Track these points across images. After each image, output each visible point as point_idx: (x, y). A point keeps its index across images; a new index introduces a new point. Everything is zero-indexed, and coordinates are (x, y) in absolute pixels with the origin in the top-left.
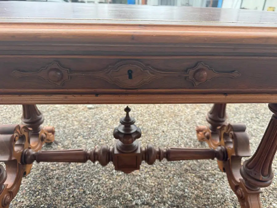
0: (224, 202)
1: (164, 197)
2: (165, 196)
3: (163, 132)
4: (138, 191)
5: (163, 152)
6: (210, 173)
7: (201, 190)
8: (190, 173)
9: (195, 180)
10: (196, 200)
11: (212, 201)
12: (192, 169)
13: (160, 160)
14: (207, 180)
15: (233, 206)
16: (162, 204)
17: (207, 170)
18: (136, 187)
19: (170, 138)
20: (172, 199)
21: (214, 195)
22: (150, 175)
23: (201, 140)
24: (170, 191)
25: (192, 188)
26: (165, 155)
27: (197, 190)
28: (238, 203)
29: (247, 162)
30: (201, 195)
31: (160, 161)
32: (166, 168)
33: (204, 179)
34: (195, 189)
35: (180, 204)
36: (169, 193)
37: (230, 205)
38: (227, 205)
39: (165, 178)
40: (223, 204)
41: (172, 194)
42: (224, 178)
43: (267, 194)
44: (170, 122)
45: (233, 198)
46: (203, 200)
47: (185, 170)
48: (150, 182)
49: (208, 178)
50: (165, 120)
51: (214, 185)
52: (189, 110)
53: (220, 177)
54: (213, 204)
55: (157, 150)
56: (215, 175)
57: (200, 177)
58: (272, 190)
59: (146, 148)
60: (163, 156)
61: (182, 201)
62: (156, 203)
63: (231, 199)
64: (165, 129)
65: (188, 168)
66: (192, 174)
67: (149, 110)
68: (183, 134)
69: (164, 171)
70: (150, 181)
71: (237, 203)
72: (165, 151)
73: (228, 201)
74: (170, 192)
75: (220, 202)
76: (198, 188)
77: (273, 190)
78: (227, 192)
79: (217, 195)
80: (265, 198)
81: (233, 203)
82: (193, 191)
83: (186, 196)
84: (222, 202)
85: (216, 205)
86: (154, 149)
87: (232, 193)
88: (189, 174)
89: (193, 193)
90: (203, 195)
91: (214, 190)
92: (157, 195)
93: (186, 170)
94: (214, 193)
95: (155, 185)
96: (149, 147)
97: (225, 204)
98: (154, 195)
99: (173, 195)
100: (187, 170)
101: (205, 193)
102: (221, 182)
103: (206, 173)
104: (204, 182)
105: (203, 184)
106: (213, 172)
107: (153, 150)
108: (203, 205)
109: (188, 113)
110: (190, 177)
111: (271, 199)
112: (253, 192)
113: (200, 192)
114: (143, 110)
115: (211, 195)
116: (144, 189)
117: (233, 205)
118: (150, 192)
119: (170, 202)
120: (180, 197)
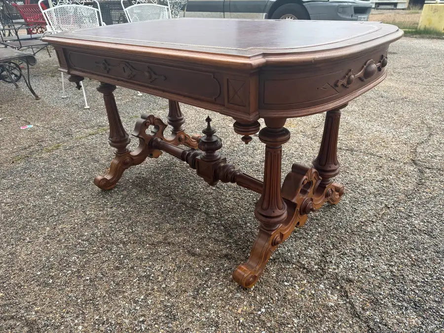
77: (345, 279)
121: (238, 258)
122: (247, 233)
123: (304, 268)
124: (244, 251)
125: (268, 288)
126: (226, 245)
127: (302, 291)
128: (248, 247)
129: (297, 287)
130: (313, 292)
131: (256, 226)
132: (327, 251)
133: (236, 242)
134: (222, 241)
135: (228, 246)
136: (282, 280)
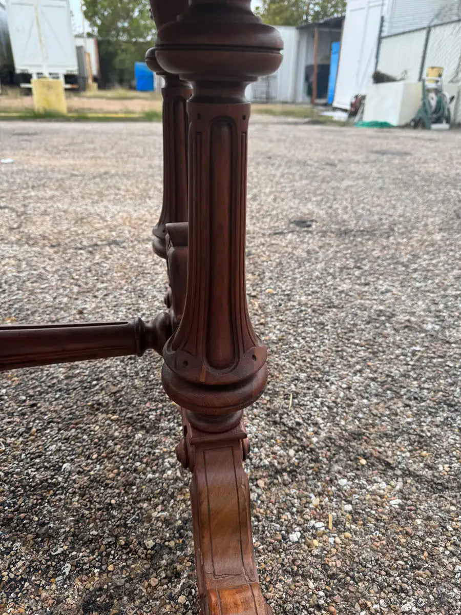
0: (181, 489)
7: (115, 462)
8: (107, 412)
9: (111, 432)
12: (116, 400)
14: (153, 429)
27: (101, 464)
30: (112, 475)
32: (33, 406)
33: (144, 427)
39: (12, 436)
40: (172, 496)
43: (329, 453)
47: (92, 406)
49: (155, 422)
51: (168, 441)
57: (132, 423)
58: (347, 440)
66: (111, 416)
69: (24, 414)
74: (4, 478)
76: (110, 455)
77: (351, 438)
79: (162, 472)
80: (318, 465)
82: (87, 465)
83: (55, 484)
88: (101, 416)
89: (86, 474)
90: (119, 474)
93: (97, 406)
94: (156, 465)
100: (100, 404)
101: (126, 470)
103: (156, 409)
104: (140, 435)
105: (130, 443)
110: (100, 425)
111: (336, 467)
115: (144, 473)
121: (129, 580)
122: (83, 492)
123: (278, 472)
124: (127, 544)
125: (279, 586)
126: (58, 571)
127: (336, 524)
128: (125, 525)
129: (319, 525)
130: (349, 507)
131: (88, 458)
132: (269, 409)
133: (77, 539)
134: (31, 569)
135: (67, 571)
136: (280, 537)
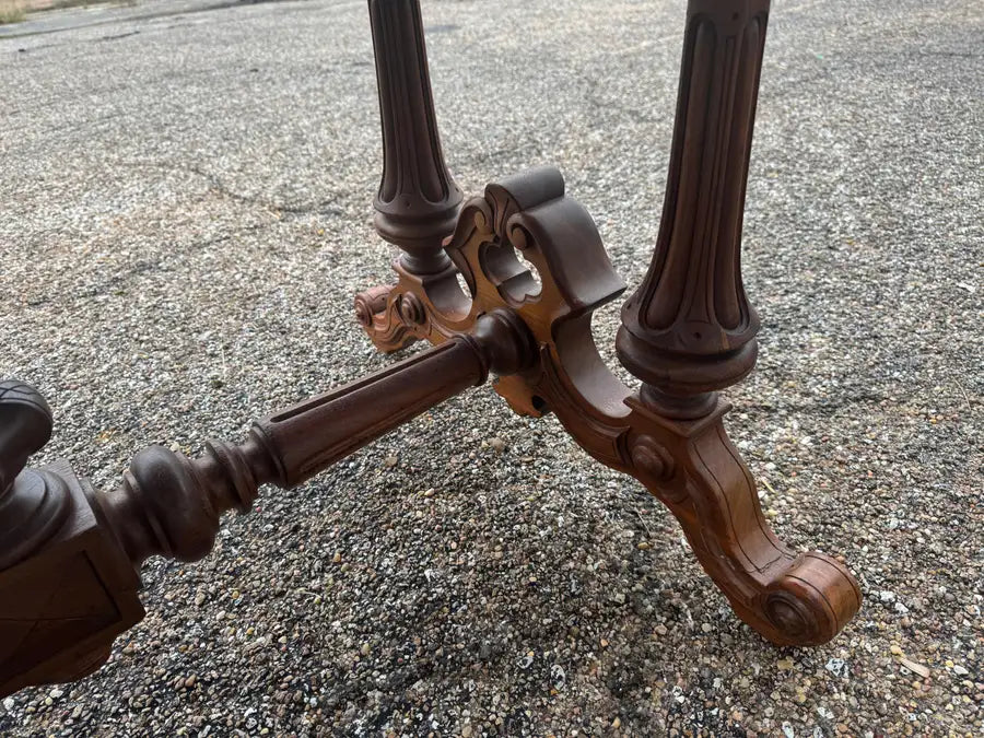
0: (592, 529)
1: (343, 671)
2: (347, 659)
3: (219, 385)
4: (199, 719)
5: (237, 455)
6: (486, 450)
7: (488, 538)
8: (412, 490)
9: (443, 509)
10: (488, 593)
11: (550, 555)
12: (409, 472)
13: (243, 503)
14: (491, 484)
15: (626, 528)
16: (352, 707)
17: (469, 447)
18: (178, 708)
19: (261, 399)
20: (387, 652)
21: (543, 527)
22: (227, 604)
23: (395, 344)
24: (360, 622)
25: (448, 550)
26: (260, 468)
27: (470, 549)
28: (639, 508)
29: (637, 308)
30: (498, 555)
31: (245, 507)
32: (296, 529)
33: (478, 487)
34: (463, 548)
35: (432, 652)
36: (357, 633)
37: (617, 531)
38: (608, 538)
39: (311, 579)
41: (375, 629)
42: (543, 445)
44: (229, 333)
45: (613, 497)
46: (513, 572)
47: (383, 492)
48: (245, 637)
49: (487, 474)
50: (204, 336)
51: (523, 487)
52: (294, 262)
53: (527, 445)
54: (560, 564)
55: (205, 460)
56: (507, 450)
57: (455, 488)
59: (132, 481)
60: (250, 477)
61: (432, 631)
62: (319, 722)
63: (608, 508)
64: (223, 371)
65: (393, 477)
66: (421, 492)
67: (107, 324)
68: (313, 357)
69: (294, 546)
70: (241, 637)
71: (636, 509)
72: (247, 447)
73: (602, 519)
74: (362, 629)
75: (578, 541)
76: (471, 535)
78: (582, 486)
79: (553, 522)
81: (623, 517)
82: (455, 558)
83: (441, 599)
84: (585, 537)
85: (572, 565)
86: (182, 468)
87: (598, 483)
88: (410, 499)
89: (465, 568)
90: (505, 549)
91: (534, 507)
92: (308, 681)
93: (390, 489)
94: (538, 518)
95: (275, 639)
96: (143, 471)
97: (599, 539)
98: (292, 688)
99: (382, 632)
100: (391, 486)
101: (509, 540)
102: (543, 464)
103: (472, 460)
104: (482, 497)
105: (481, 510)
106: (495, 441)
107: (178, 474)
108: (526, 596)
109: (297, 273)
110: (418, 508)
112: (700, 424)
113: (485, 546)
114: (79, 336)
115: (534, 534)
116: (228, 690)
117: (628, 523)
118: (262, 690)
119: (381, 671)
120: (416, 621)
133: (533, 639)
